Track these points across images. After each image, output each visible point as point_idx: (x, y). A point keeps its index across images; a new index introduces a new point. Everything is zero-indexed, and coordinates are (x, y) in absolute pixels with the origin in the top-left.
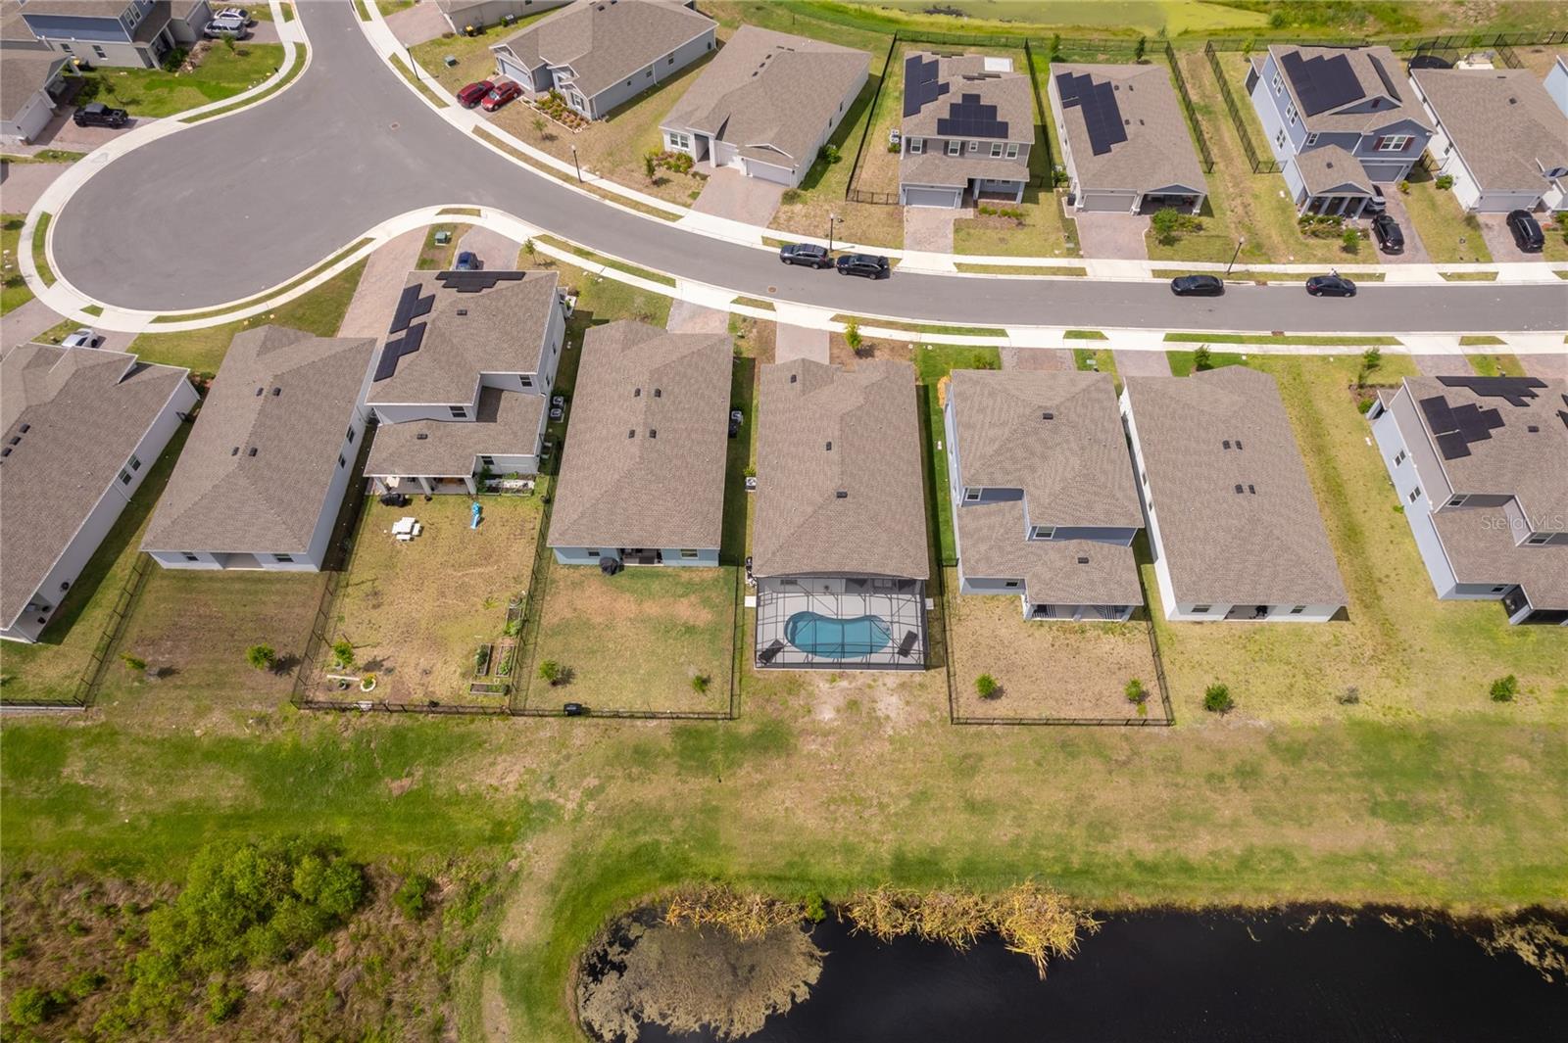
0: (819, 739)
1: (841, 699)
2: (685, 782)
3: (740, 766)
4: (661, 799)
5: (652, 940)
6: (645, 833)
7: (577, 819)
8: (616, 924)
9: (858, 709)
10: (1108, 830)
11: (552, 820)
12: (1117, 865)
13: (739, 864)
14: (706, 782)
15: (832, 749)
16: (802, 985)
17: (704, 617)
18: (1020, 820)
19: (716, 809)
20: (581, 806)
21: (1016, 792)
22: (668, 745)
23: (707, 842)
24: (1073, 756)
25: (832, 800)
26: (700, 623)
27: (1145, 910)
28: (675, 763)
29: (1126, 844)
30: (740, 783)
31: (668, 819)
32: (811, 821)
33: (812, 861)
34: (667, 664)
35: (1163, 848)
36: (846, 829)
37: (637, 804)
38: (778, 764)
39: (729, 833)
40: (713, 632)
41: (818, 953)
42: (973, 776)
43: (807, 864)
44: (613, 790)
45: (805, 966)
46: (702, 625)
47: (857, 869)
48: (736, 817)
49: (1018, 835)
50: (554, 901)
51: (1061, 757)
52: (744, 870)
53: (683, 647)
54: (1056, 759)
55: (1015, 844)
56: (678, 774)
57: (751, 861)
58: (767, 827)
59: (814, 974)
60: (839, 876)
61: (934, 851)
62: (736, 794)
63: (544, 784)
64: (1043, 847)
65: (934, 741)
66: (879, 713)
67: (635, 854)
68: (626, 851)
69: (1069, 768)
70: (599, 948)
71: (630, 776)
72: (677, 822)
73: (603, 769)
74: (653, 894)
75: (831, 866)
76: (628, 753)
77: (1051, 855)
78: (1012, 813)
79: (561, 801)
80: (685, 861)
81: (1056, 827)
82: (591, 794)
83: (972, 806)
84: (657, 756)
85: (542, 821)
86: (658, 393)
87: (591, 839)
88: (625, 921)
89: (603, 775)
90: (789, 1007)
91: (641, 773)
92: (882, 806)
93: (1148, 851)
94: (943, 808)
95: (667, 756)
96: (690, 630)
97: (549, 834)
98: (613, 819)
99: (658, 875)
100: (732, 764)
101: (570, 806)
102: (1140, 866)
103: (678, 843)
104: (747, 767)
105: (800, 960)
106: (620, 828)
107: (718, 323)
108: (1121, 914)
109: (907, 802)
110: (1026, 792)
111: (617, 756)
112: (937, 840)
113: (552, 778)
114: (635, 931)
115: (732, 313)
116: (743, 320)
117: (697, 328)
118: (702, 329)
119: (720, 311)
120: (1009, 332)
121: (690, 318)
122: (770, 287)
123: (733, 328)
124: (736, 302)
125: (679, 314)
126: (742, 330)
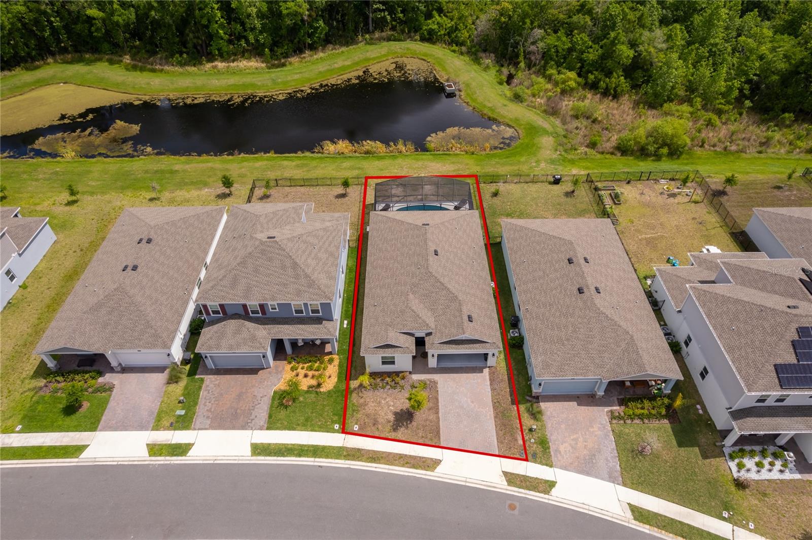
4: (502, 167)
5: (494, 144)
6: (506, 161)
7: (538, 162)
8: (509, 147)
12: (300, 160)
13: (464, 157)
14: (483, 171)
16: (434, 137)
17: (503, 221)
19: (477, 166)
23: (479, 160)
26: (504, 218)
30: (467, 171)
31: (497, 163)
32: (433, 164)
33: (431, 158)
34: (517, 201)
36: (418, 163)
37: (513, 166)
39: (470, 162)
40: (496, 215)
44: (526, 167)
45: (433, 140)
46: (502, 217)
47: (413, 157)
48: (467, 165)
49: (340, 164)
50: (537, 146)
51: (314, 179)
53: (510, 209)
55: (342, 162)
56: (498, 172)
57: (459, 157)
59: (429, 139)
60: (421, 156)
62: (469, 169)
64: (332, 162)
67: (508, 157)
68: (513, 158)
69: (311, 177)
71: (520, 170)
72: (493, 163)
74: (498, 152)
77: (328, 161)
78: (342, 168)
79: (548, 165)
80: (487, 157)
81: (323, 166)
82: (536, 167)
85: (553, 161)
86: (580, 291)
87: (528, 158)
88: (506, 147)
89: (533, 170)
90: (438, 132)
93: (285, 163)
95: (504, 175)
96: (509, 215)
97: (548, 159)
98: (521, 163)
99: (497, 155)
101: (543, 164)
102: (290, 160)
103: (491, 160)
106: (519, 161)
107: (562, 448)
112: (378, 162)
114: (501, 146)
115: (551, 466)
116: (534, 456)
117: (581, 439)
118: (576, 440)
119: (565, 468)
120: (248, 451)
121: (594, 455)
122: (516, 512)
123: (544, 443)
124: (552, 484)
125: (607, 460)
126: (533, 440)
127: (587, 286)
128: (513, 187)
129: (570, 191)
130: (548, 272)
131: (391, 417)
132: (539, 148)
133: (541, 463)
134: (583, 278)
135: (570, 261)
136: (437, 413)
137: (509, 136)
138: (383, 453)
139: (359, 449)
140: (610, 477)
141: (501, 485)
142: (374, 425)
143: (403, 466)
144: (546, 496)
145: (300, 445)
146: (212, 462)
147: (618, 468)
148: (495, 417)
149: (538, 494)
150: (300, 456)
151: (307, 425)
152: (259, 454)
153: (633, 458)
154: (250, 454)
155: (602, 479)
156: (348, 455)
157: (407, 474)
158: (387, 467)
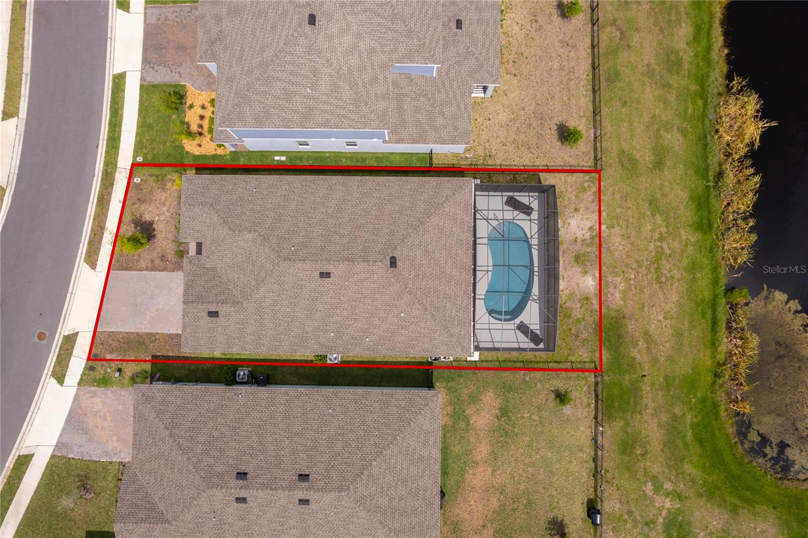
0: (611, 290)
1: (574, 269)
2: (646, 405)
3: (634, 359)
4: (660, 426)
5: (760, 423)
6: (685, 436)
7: (678, 496)
8: (749, 452)
9: (583, 255)
10: (673, 58)
11: (680, 518)
12: (696, 56)
13: (704, 356)
14: (646, 387)
15: (619, 279)
16: (788, 305)
17: (490, 400)
18: (668, 127)
19: (666, 378)
20: (668, 494)
21: (647, 126)
22: (618, 424)
23: (690, 384)
24: (617, 74)
25: (658, 280)
26: (497, 403)
27: (725, 40)
28: (632, 417)
29: (682, 45)
30: (646, 359)
31: (675, 418)
32: (673, 298)
33: (701, 296)
34: (542, 432)
35: (684, 18)
36: (679, 269)
37: (664, 446)
38: (631, 326)
39: (683, 366)
40: (506, 389)
41: (764, 293)
42: (636, 160)
43: (703, 301)
44: (656, 468)
45: (775, 303)
46: (499, 401)
47: (705, 261)
48: (670, 359)
49: (678, 129)
50: (742, 507)
51: (618, 85)
52: (708, 352)
53: (522, 418)
54: (621, 89)
55: (684, 133)
56: (640, 413)
57: (702, 347)
58: (678, 335)
59: (780, 296)
60: (710, 276)
61: (691, 198)
62: (655, 361)
63: (651, 529)
64: (685, 112)
65: (611, 190)
66: (587, 236)
67: (700, 441)
68: (698, 451)
69: (627, 80)
70: (769, 465)
71: (643, 455)
72: (677, 410)
73: (638, 480)
74: (727, 426)
75: (704, 281)
76: (626, 459)
77: (691, 106)
78: (662, 131)
79: (664, 512)
80: (703, 401)
81: (672, 98)
82: (658, 488)
83: (659, 164)
84: (627, 433)
85: (681, 527)
87: (693, 481)
88: (747, 445)
89: (643, 480)
90: (804, 315)
91: (641, 446)
92: (661, 239)
93: (685, 30)
94: (661, 187)
95: (628, 424)
96: (504, 412)
97: (692, 519)
98: (676, 464)
99: (714, 422)
100: (633, 365)
101: (668, 504)
102: (696, 38)
103: (691, 408)
104: (634, 353)
105: (770, 307)
106: (682, 460)
107: (97, 400)
108: (729, 60)
109: (658, 217)
110: (646, 118)
111: (628, 468)
112: (684, 195)
113: (647, 524)
114: (753, 437)
115: (79, 384)
116: (92, 369)
117: (104, 424)
118: (105, 418)
119: (76, 398)
120: (117, 70)
121: (86, 434)
122: (36, 340)
123: (104, 382)
124: (60, 380)
125: (80, 446)
126: (109, 370)
127: (246, 488)
128: (583, 433)
129: (566, 531)
130: (296, 439)
131: (147, 217)
132: (734, 510)
133: (83, 374)
134: (264, 487)
135: (304, 477)
136: (147, 269)
137: (791, 457)
138: (107, 210)
139: (112, 184)
140: (62, 444)
141: (65, 329)
142: (139, 199)
143: (92, 230)
144: (50, 373)
145: (121, 122)
146: (109, 35)
147: (71, 456)
148: (138, 334)
149: (53, 364)
150: (110, 124)
151: (144, 126)
152: (114, 81)
153: (78, 476)
154: (115, 72)
155: (61, 435)
156: (107, 174)
157: (84, 234)
158: (93, 214)
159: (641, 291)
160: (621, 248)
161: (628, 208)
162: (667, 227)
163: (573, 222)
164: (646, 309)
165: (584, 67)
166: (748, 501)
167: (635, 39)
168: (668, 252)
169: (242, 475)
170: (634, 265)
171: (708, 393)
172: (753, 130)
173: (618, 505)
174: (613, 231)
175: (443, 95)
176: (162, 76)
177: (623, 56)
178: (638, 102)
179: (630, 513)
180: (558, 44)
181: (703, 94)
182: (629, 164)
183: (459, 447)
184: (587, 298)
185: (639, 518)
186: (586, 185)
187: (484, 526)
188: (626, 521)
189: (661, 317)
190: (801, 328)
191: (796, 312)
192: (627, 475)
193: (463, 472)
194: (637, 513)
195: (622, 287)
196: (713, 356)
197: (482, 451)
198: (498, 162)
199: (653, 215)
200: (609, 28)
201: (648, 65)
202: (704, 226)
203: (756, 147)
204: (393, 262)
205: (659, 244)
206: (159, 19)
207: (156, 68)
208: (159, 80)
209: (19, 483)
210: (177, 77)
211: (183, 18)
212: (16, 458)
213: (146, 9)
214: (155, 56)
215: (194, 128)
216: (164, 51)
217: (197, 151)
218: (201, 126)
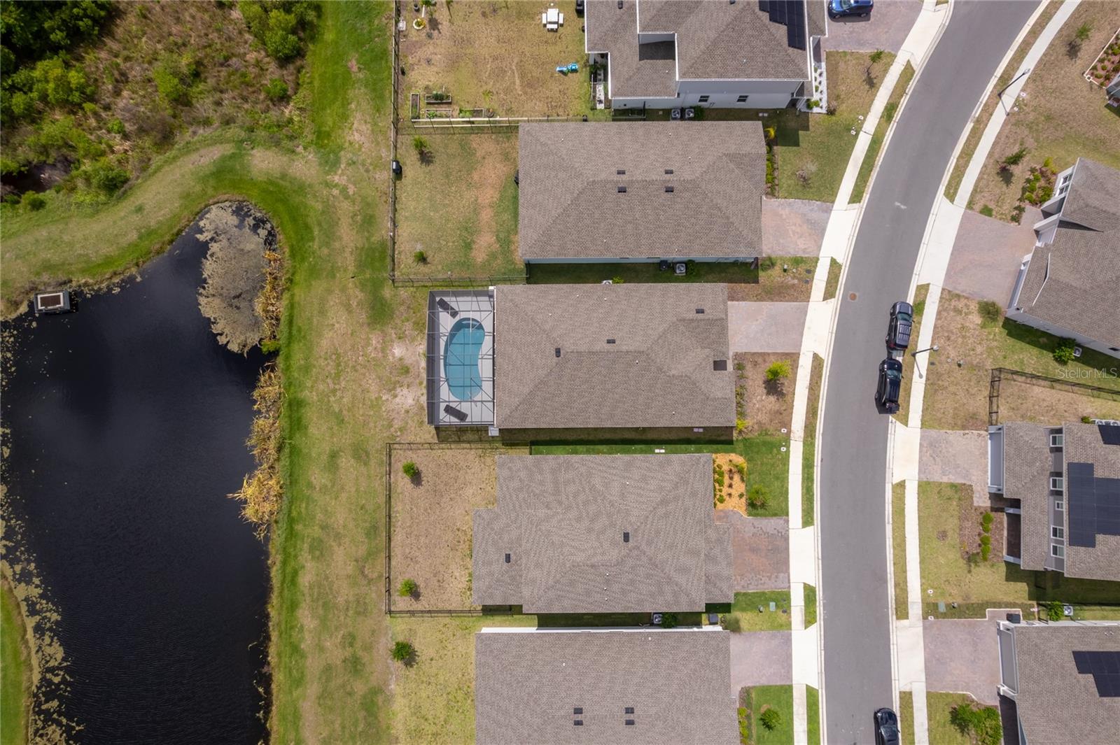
0: (379, 346)
1: (410, 361)
2: (352, 254)
3: (362, 291)
4: (340, 238)
5: (258, 244)
6: (320, 231)
7: (328, 185)
8: (267, 220)
9: (402, 373)
10: (317, 553)
11: (327, 168)
12: (296, 556)
13: (300, 296)
14: (351, 268)
15: (373, 355)
16: (227, 340)
17: (479, 255)
18: (324, 490)
19: (334, 277)
20: (336, 186)
21: (343, 488)
22: (375, 239)
23: (314, 273)
24: (368, 535)
25: (338, 356)
26: (474, 253)
27: (269, 573)
28: (364, 244)
29: (308, 565)
30: (351, 291)
31: (327, 244)
32: (325, 342)
33: (301, 344)
34: (438, 231)
35: (306, 591)
36: (320, 366)
37: (337, 223)
38: (363, 317)
39: (319, 286)
40: (466, 264)
41: (246, 350)
42: (354, 458)
43: (300, 341)
44: (345, 205)
45: (239, 341)
46: (473, 254)
47: (296, 375)
48: (330, 291)
49: (315, 488)
50: (277, 178)
51: (368, 525)
52: (297, 298)
53: (453, 242)
54: (366, 522)
55: (310, 485)
56: (357, 248)
57: (302, 303)
58: (322, 312)
59: (234, 347)
60: (292, 362)
61: (306, 428)
62: (344, 289)
63: (351, 159)
64: (308, 504)
65: (377, 430)
66: (399, 390)
67: (307, 227)
68: (309, 220)
69: (359, 530)
70: (252, 211)
71: (355, 215)
72: (325, 251)
73: (360, 196)
74: (284, 241)
75: (298, 358)
76: (370, 212)
77: (303, 510)
78: (329, 485)
79: (340, 172)
80: (303, 259)
81: (319, 516)
82: (344, 190)
83: (334, 456)
84: (368, 232)
85: (327, 162)
87: (315, 196)
88: (268, 226)
89: (356, 196)
90: (215, 332)
91: (357, 222)
92: (334, 391)
93: (305, 580)
94: (332, 436)
95: (368, 239)
96: (468, 246)
97: (318, 168)
98: (329, 209)
99: (295, 243)
100: (363, 286)
101: (336, 178)
102: (295, 573)
103: (313, 253)
104: (361, 295)
105: (243, 338)
106: (323, 212)
107: (802, 247)
108: (267, 555)
109: (337, 410)
110: (344, 496)
111: (368, 204)
112: (312, 430)
113: (354, 163)
114: (263, 233)
115: (818, 259)
116: (809, 272)
117: (794, 228)
118: (794, 232)
119: (819, 248)
120: (810, 529)
121: (808, 220)
122: (857, 294)
123: (797, 261)
124: (834, 262)
125: (812, 210)
126: (794, 270)
127: (665, 181)
128: (404, 231)
129: (419, 156)
130: (630, 219)
131: (772, 399)
132: (284, 176)
133: (815, 267)
134: (652, 182)
135: (622, 190)
136: (769, 354)
137: (235, 217)
138: (808, 404)
139: (805, 427)
140: (826, 212)
141: (834, 304)
142: (781, 414)
143: (820, 387)
144: (843, 267)
145: (803, 482)
146: (820, 562)
147: (818, 203)
148: (772, 300)
149: (841, 274)
150: (813, 480)
151: (783, 478)
152: (812, 519)
153: (811, 188)
154: (812, 527)
155: (828, 218)
156: (811, 436)
157: (827, 383)
158: (820, 400)
159: (353, 347)
160: (370, 382)
161: (362, 415)
162: (329, 401)
163: (410, 401)
164: (350, 332)
165: (398, 538)
166: (271, 182)
167: (350, 569)
168: (329, 380)
169: (669, 190)
170: (358, 367)
171: (298, 266)
172: (249, 490)
173: (377, 176)
174: (376, 395)
175: (521, 496)
176: (770, 524)
177: (362, 551)
178: (350, 510)
179: (367, 171)
180: (420, 559)
181: (291, 521)
182: (360, 453)
183: (504, 218)
184: (400, 338)
185: (361, 167)
186: (399, 433)
187: (484, 158)
188: (371, 164)
189: (337, 326)
190: (218, 321)
191: (221, 334)
192: (369, 200)
193: (501, 200)
194: (362, 170)
195: (370, 348)
196: (293, 296)
197: (486, 215)
198: (473, 452)
199: (341, 411)
200: (374, 577)
201: (340, 545)
202: (296, 405)
203: (247, 476)
204: (558, 352)
205: (337, 387)
206: (777, 577)
207: (776, 532)
208: (772, 521)
209: (856, 182)
210: (756, 524)
211: (755, 578)
212: (862, 201)
213: (789, 587)
214: (778, 543)
215: (737, 477)
216: (770, 548)
217: (733, 456)
218: (731, 478)
